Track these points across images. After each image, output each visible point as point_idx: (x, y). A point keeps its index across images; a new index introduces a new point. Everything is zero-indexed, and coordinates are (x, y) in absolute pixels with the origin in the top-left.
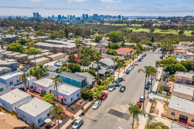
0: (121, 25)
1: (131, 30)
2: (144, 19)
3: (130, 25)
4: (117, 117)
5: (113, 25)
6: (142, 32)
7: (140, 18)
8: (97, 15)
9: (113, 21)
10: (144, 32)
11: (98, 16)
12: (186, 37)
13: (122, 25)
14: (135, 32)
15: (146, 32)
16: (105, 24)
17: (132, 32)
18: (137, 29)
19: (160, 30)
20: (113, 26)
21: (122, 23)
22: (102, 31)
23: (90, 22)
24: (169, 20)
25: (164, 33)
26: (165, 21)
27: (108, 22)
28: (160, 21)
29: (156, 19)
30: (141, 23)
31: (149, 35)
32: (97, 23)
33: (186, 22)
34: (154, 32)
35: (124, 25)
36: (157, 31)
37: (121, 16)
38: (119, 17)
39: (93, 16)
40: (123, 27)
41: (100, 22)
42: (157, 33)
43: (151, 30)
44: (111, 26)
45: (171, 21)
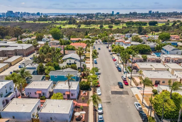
0: (45, 22)
1: (60, 27)
2: (65, 15)
3: (55, 22)
4: (120, 95)
5: (37, 22)
6: (71, 28)
7: (61, 15)
8: (12, 12)
9: (34, 19)
10: (72, 28)
11: (14, 13)
12: (106, 30)
13: (47, 22)
14: (64, 29)
15: (74, 28)
16: (27, 22)
17: (61, 28)
18: (64, 25)
19: (85, 26)
20: (38, 24)
21: (46, 20)
22: (27, 29)
23: (6, 20)
24: (86, 17)
25: (88, 28)
26: (83, 18)
27: (29, 19)
28: (79, 17)
29: (75, 16)
30: (64, 19)
31: (78, 30)
32: (15, 21)
33: (98, 18)
34: (80, 28)
35: (49, 22)
36: (83, 26)
37: (40, 13)
38: (38, 14)
39: (7, 13)
40: (48, 24)
41: (19, 20)
42: (83, 28)
43: (78, 26)
44: (35, 23)
45: (88, 17)
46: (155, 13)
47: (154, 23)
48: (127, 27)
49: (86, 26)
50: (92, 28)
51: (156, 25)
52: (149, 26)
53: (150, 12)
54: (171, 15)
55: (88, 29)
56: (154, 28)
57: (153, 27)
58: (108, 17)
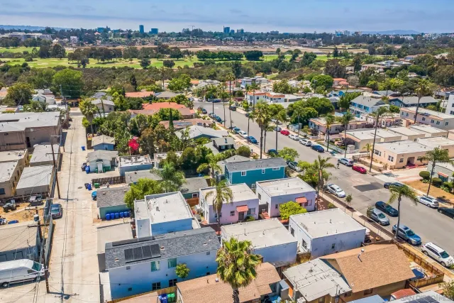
1: (25, 65)
26: (67, 40)
33: (111, 40)
34: (88, 66)
45: (80, 39)
46: (236, 32)
47: (254, 56)
48: (205, 64)
49: (100, 61)
50: (119, 68)
51: (260, 58)
52: (247, 61)
53: (227, 29)
54: (272, 38)
55: (109, 69)
56: (262, 67)
57: (258, 63)
58: (137, 40)
